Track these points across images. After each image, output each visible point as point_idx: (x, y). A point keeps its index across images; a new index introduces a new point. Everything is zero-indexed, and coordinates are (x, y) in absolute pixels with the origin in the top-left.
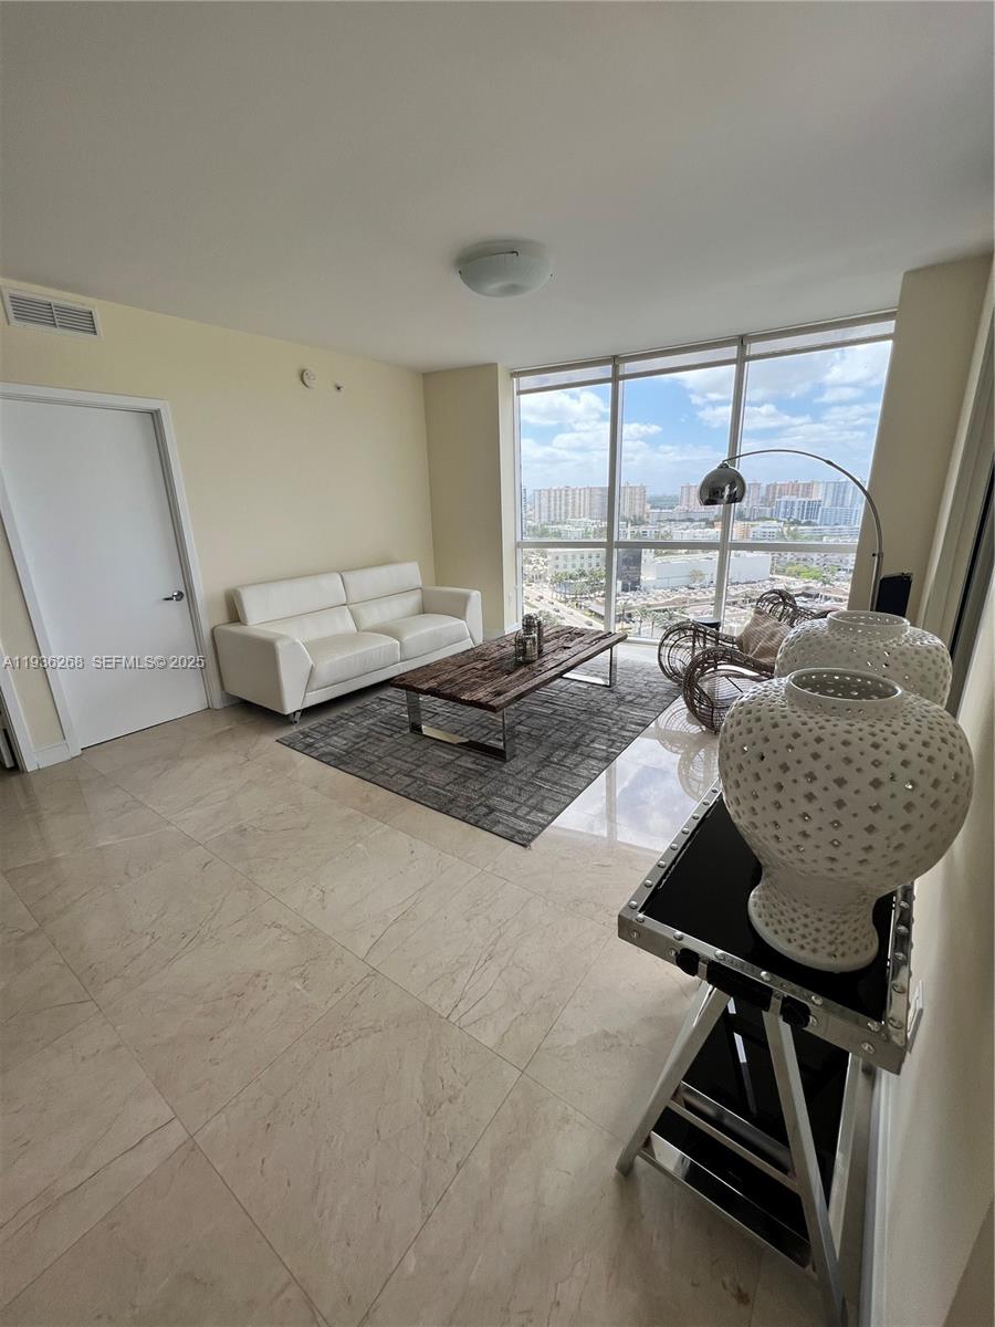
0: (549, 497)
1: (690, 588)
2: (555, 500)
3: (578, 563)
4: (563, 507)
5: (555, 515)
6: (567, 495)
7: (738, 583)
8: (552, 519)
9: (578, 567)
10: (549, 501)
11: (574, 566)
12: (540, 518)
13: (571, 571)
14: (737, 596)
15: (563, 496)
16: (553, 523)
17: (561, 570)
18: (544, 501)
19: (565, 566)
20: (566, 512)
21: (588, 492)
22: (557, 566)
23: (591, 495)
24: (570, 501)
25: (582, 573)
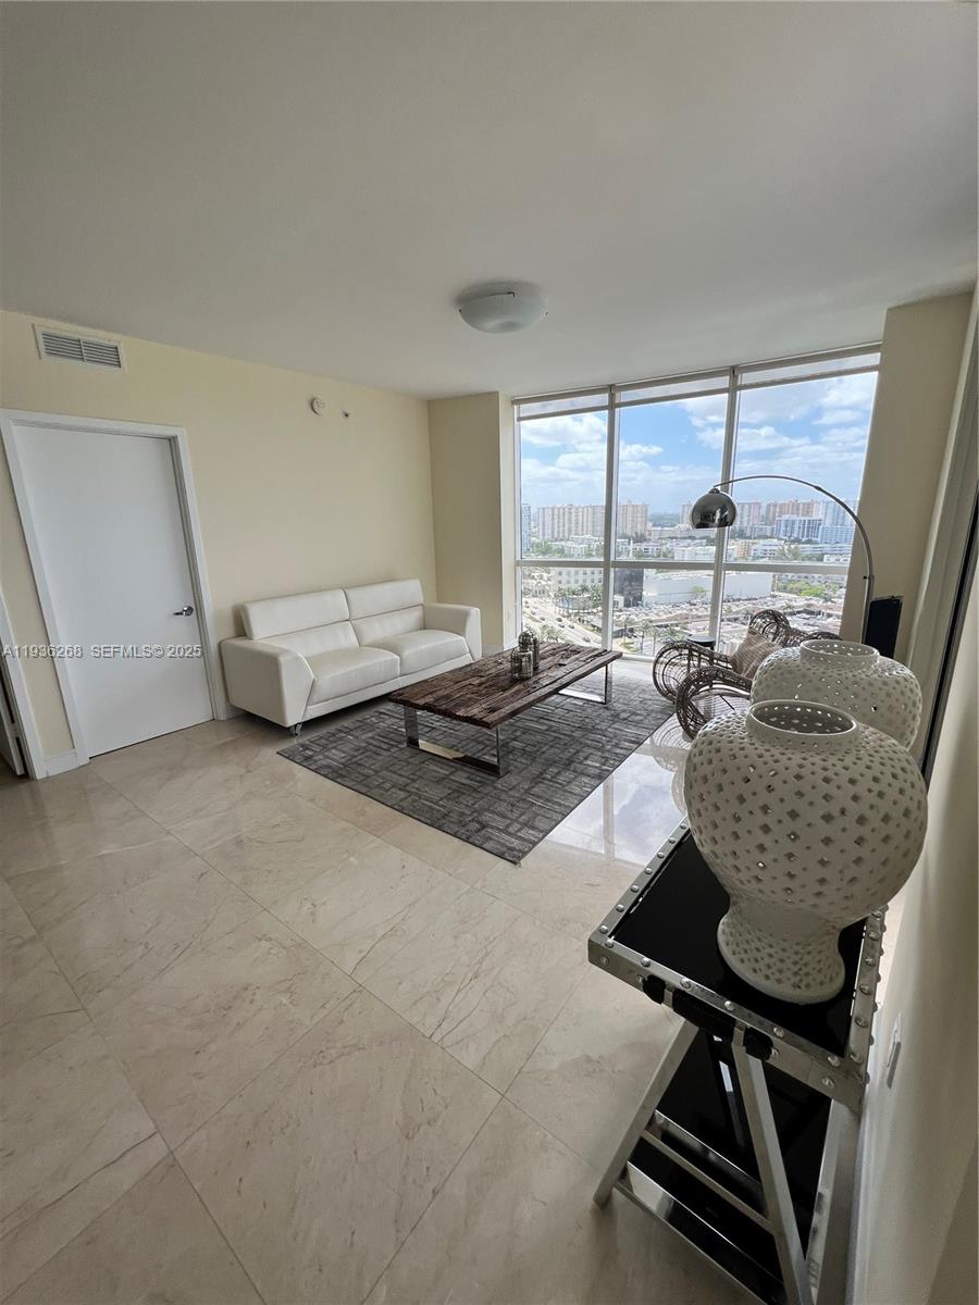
0: (553, 515)
1: (691, 604)
2: (559, 518)
3: (581, 578)
4: (567, 525)
5: (559, 532)
6: (570, 513)
7: (739, 600)
8: (556, 535)
9: (581, 582)
10: (553, 519)
11: (576, 582)
12: (544, 535)
13: (574, 586)
14: (737, 613)
15: (567, 514)
16: (556, 540)
17: (564, 586)
18: (548, 519)
19: (568, 582)
20: (570, 530)
21: (590, 510)
22: (560, 582)
23: (594, 514)
24: (573, 519)
25: (585, 589)
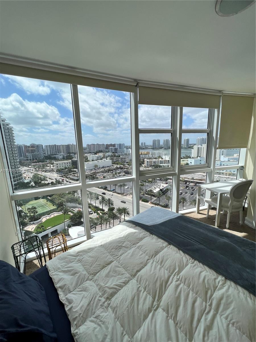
0: (50, 148)
1: (95, 169)
2: (52, 149)
3: (64, 165)
4: (55, 150)
5: (53, 152)
6: (55, 147)
7: (106, 167)
8: (52, 154)
9: (64, 166)
10: (50, 149)
11: (63, 166)
12: (48, 153)
13: (62, 168)
14: (106, 170)
15: (54, 147)
16: (52, 155)
17: (59, 168)
18: (49, 149)
19: (60, 167)
20: (56, 152)
21: (62, 146)
22: (58, 167)
23: (63, 147)
24: (57, 149)
25: (66, 168)
